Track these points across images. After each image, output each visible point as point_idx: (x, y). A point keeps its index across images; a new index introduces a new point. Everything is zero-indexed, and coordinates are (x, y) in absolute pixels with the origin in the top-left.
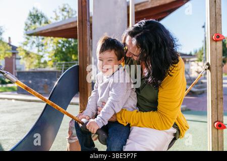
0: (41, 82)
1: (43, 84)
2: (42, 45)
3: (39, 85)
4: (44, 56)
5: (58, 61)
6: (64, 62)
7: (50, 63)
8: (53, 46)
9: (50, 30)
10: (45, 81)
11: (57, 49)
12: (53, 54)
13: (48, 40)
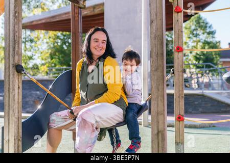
0: (31, 95)
1: (33, 99)
2: (32, 41)
3: (27, 99)
4: (33, 58)
5: (55, 65)
6: (65, 67)
7: (44, 69)
8: (47, 43)
9: (44, 21)
10: (37, 95)
11: (54, 47)
12: (48, 55)
13: (41, 33)
